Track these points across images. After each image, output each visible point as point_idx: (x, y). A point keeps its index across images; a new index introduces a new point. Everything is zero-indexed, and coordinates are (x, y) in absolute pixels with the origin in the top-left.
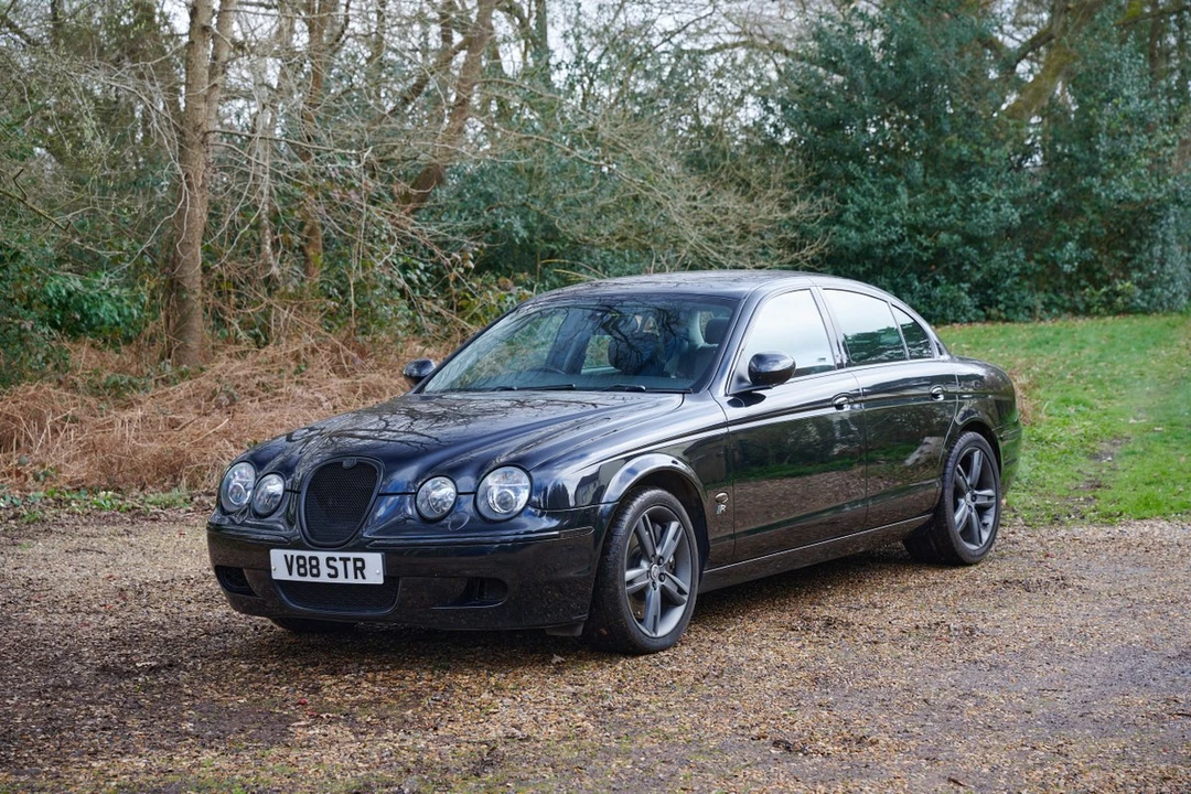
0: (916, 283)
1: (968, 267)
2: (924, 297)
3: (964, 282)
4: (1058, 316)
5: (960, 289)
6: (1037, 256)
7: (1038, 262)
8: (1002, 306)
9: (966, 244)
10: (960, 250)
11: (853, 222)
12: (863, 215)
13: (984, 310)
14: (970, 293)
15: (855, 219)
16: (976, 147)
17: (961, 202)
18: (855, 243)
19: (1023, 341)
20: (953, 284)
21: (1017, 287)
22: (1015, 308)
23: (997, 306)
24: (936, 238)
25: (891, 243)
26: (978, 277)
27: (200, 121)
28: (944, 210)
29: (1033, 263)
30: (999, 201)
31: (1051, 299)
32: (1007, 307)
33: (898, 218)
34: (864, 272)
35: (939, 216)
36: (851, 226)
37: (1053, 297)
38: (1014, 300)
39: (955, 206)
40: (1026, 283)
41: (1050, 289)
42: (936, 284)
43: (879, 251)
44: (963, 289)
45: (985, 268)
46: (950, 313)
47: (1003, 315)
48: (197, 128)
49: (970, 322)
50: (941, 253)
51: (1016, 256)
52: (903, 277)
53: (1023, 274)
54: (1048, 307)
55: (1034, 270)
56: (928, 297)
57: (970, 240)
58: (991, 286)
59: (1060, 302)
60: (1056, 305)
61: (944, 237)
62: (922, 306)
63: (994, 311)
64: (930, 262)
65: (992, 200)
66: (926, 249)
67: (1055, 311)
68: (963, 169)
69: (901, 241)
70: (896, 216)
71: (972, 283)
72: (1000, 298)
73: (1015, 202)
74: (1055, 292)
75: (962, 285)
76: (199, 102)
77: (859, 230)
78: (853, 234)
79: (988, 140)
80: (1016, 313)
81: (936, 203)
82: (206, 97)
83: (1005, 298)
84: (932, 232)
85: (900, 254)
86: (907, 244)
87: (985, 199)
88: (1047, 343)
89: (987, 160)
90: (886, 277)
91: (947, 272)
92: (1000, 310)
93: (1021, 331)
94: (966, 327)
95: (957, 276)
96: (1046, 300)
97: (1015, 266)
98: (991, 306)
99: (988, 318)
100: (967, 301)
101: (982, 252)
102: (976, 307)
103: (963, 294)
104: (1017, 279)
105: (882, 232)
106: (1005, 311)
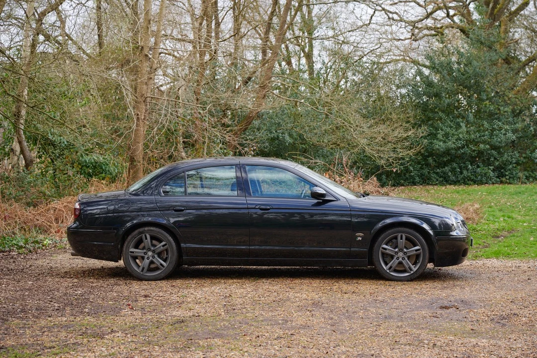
0: (470, 166)
1: (493, 159)
2: (474, 172)
3: (491, 166)
4: (533, 182)
5: (489, 169)
6: (524, 155)
7: (524, 158)
8: (507, 177)
9: (492, 150)
10: (489, 152)
11: (442, 138)
12: (446, 135)
13: (500, 179)
14: (493, 171)
15: (443, 137)
16: (497, 106)
17: (489, 131)
18: (442, 148)
19: (510, 192)
20: (486, 167)
21: (515, 169)
22: (513, 178)
23: (505, 177)
24: (479, 146)
25: (459, 148)
26: (497, 164)
27: (143, 92)
28: (483, 134)
29: (522, 158)
30: (507, 131)
31: (530, 174)
32: (510, 178)
33: (461, 137)
34: (447, 161)
35: (480, 137)
36: (441, 141)
37: (531, 173)
38: (513, 174)
39: (487, 132)
40: (519, 167)
41: (530, 170)
42: (478, 167)
43: (453, 151)
44: (490, 169)
45: (500, 160)
46: (484, 179)
47: (508, 181)
48: (142, 95)
49: (493, 184)
50: (480, 153)
51: (515, 155)
52: (464, 163)
53: (517, 163)
54: (527, 178)
55: (523, 162)
56: (475, 172)
57: (494, 147)
58: (503, 168)
59: (534, 176)
60: (532, 177)
61: (482, 146)
62: (472, 176)
63: (504, 179)
64: (476, 157)
65: (503, 130)
66: (474, 151)
67: (531, 180)
68: (491, 116)
69: (463, 147)
70: (461, 136)
71: (495, 167)
72: (507, 173)
73: (515, 131)
74: (532, 172)
75: (490, 167)
76: (143, 85)
77: (445, 142)
78: (441, 143)
79: (503, 103)
80: (514, 180)
81: (479, 131)
82: (146, 83)
83: (509, 174)
84: (476, 143)
85: (462, 153)
86: (466, 149)
87: (501, 129)
88: (520, 193)
89: (502, 112)
90: (456, 164)
91: (483, 162)
92: (507, 179)
93: (511, 188)
94: (491, 186)
95: (487, 163)
96: (528, 175)
97: (514, 159)
98: (502, 177)
99: (502, 182)
100: (492, 174)
101: (499, 153)
102: (497, 177)
103: (490, 171)
104: (514, 165)
105: (454, 143)
106: (509, 179)
